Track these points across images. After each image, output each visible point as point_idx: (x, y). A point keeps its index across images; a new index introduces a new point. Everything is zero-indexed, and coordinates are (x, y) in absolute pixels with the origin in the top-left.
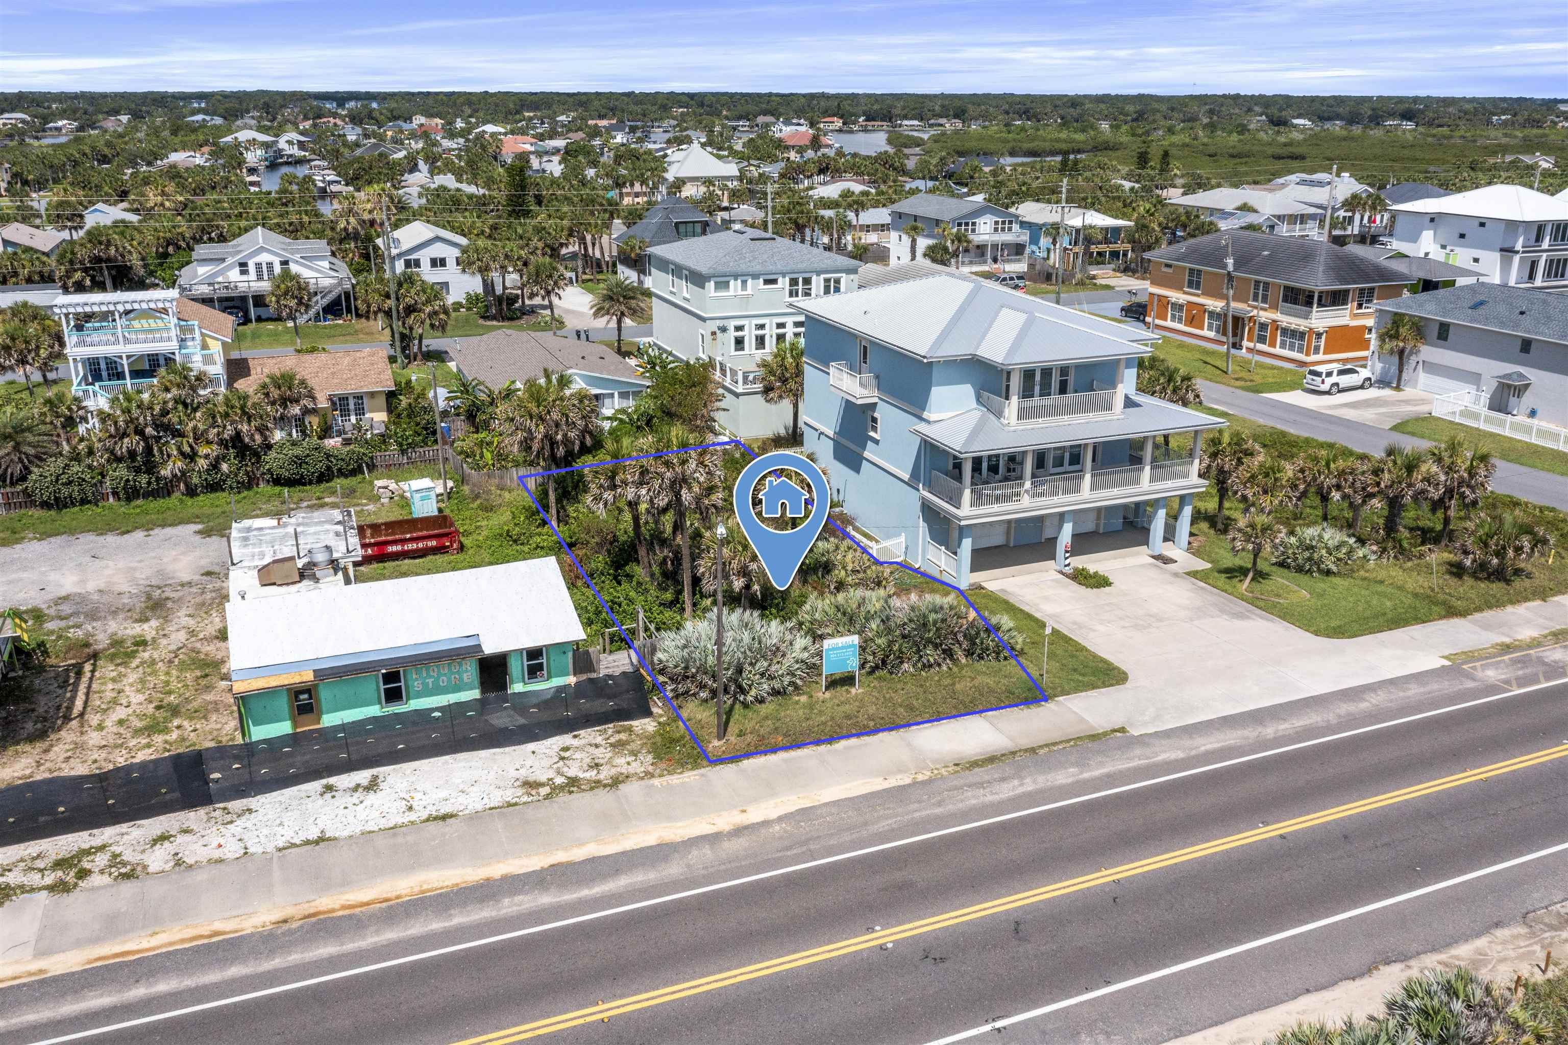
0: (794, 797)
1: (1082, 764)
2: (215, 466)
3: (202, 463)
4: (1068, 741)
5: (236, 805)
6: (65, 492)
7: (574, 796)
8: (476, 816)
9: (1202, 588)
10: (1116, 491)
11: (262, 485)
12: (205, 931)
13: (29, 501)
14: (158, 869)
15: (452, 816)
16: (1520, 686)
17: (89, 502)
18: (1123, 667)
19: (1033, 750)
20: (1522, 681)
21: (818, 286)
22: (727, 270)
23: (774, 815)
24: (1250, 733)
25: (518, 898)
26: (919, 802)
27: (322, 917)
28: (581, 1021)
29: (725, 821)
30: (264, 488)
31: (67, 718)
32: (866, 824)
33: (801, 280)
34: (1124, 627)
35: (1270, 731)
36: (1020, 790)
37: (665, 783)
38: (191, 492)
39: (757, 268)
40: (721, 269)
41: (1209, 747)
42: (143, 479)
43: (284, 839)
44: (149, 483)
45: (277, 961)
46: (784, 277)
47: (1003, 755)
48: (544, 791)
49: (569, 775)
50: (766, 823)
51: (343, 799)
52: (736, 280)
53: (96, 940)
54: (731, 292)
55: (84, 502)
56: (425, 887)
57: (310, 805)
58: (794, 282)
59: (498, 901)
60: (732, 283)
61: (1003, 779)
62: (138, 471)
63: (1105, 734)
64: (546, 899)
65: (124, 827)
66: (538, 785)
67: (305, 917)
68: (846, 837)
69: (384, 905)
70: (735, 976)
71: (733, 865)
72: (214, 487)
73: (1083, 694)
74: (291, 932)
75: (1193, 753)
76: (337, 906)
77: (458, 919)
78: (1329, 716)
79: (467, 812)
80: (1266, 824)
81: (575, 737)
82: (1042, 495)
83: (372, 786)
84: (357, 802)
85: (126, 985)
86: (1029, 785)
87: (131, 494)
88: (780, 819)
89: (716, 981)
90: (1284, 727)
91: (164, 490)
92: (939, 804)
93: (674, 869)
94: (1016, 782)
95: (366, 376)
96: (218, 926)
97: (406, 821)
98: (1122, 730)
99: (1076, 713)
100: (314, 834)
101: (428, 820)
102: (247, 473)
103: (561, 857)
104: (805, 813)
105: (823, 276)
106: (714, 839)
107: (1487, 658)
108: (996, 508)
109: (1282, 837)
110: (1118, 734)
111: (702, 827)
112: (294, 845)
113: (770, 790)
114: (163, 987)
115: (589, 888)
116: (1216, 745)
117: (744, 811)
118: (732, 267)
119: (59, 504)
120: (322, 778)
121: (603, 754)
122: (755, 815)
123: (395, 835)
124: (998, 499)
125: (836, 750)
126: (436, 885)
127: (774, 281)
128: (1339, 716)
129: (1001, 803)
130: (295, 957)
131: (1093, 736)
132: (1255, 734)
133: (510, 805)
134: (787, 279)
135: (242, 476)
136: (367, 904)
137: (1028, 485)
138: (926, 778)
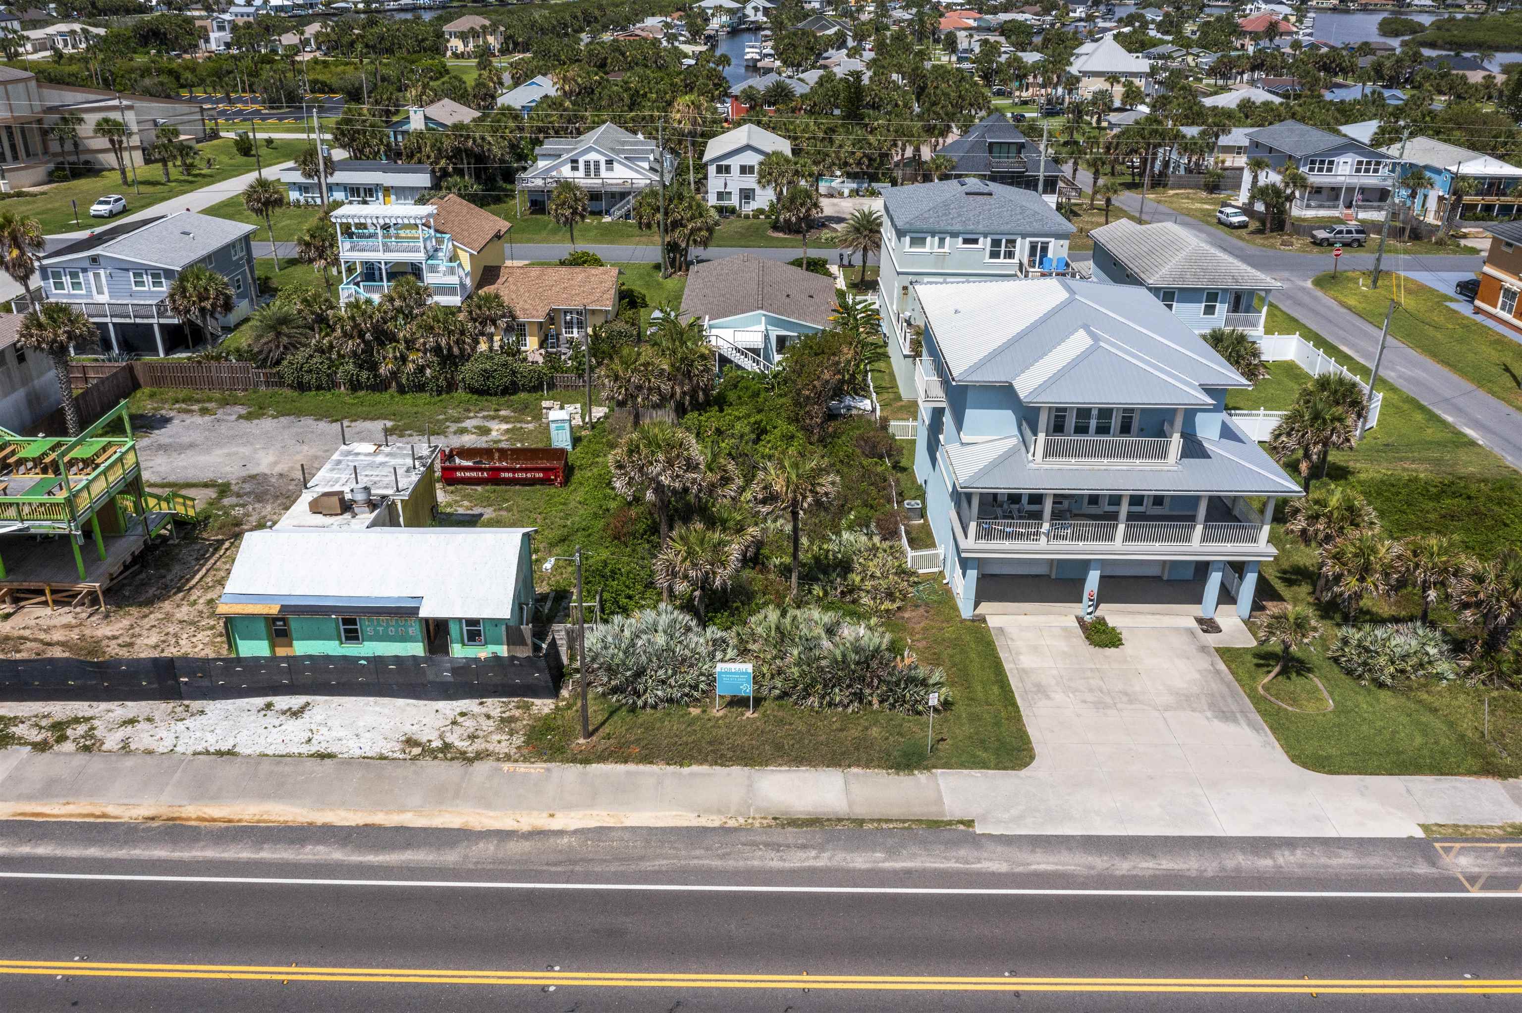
0: (605, 813)
1: (892, 852)
2: (421, 370)
3: (411, 366)
4: (904, 821)
5: (196, 705)
6: (307, 378)
7: (436, 762)
8: (350, 761)
9: (1218, 672)
10: (1157, 546)
11: (460, 391)
12: (98, 812)
13: (279, 380)
14: (110, 748)
15: (330, 756)
16: (1484, 888)
17: (324, 389)
18: (1037, 749)
19: (860, 822)
20: (1493, 882)
21: (1022, 250)
22: (925, 226)
23: (572, 827)
24: (1099, 863)
25: (321, 848)
26: (707, 849)
27: (178, 822)
28: (268, 977)
29: (526, 821)
30: (461, 394)
31: (180, 590)
32: (642, 858)
33: (1004, 241)
34: (1085, 702)
35: (1124, 866)
36: (811, 863)
37: (512, 769)
38: (402, 390)
39: (957, 227)
40: (919, 225)
41: (1042, 867)
42: (364, 375)
43: (205, 745)
44: (368, 378)
45: (124, 851)
46: (985, 237)
47: (828, 820)
48: (416, 751)
49: (447, 740)
50: (561, 833)
51: (272, 719)
52: (933, 236)
53: (30, 798)
54: (927, 249)
55: (319, 388)
56: (265, 817)
57: (245, 718)
58: (996, 243)
59: (303, 846)
60: (929, 239)
61: (804, 847)
62: (361, 367)
63: (950, 823)
64: (337, 855)
65: (113, 705)
66: (417, 744)
67: (168, 819)
68: (613, 867)
69: (226, 824)
70: (408, 976)
71: (501, 867)
72: (421, 388)
73: (965, 771)
74: (149, 829)
75: (1020, 869)
76: (194, 816)
77: (266, 854)
78: (1209, 865)
79: (346, 756)
80: (1014, 974)
81: (481, 703)
82: (1064, 538)
83: (296, 714)
84: (277, 724)
85: (22, 841)
86: (823, 860)
87: (355, 386)
88: (575, 832)
89: (391, 975)
90: (1146, 865)
91: (380, 385)
92: (722, 857)
93: (451, 857)
94: (813, 853)
95: (591, 293)
96: (111, 810)
97: (296, 751)
98: (970, 823)
99: (939, 791)
100: (224, 748)
101: (312, 756)
102: (446, 378)
103: (380, 818)
104: (601, 832)
105: (1028, 239)
106: (504, 835)
107: (1479, 840)
108: (1007, 544)
109: (1017, 994)
110: (961, 827)
111: (505, 822)
112: (208, 753)
113: (591, 800)
114: (42, 850)
115: (376, 855)
116: (1050, 867)
117: (552, 816)
118: (932, 224)
119: (301, 387)
120: (267, 695)
121: (488, 725)
122: (556, 824)
123: (279, 763)
124: (1009, 536)
125: (681, 774)
126: (272, 818)
127: (975, 241)
128: (1223, 869)
129: (781, 872)
130: (139, 853)
131: (936, 822)
132: (1106, 865)
133: (382, 758)
134: (989, 240)
135: (442, 382)
136: (214, 820)
137: (1046, 526)
138: (736, 825)
